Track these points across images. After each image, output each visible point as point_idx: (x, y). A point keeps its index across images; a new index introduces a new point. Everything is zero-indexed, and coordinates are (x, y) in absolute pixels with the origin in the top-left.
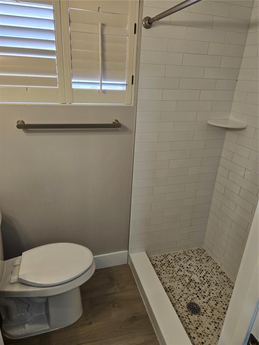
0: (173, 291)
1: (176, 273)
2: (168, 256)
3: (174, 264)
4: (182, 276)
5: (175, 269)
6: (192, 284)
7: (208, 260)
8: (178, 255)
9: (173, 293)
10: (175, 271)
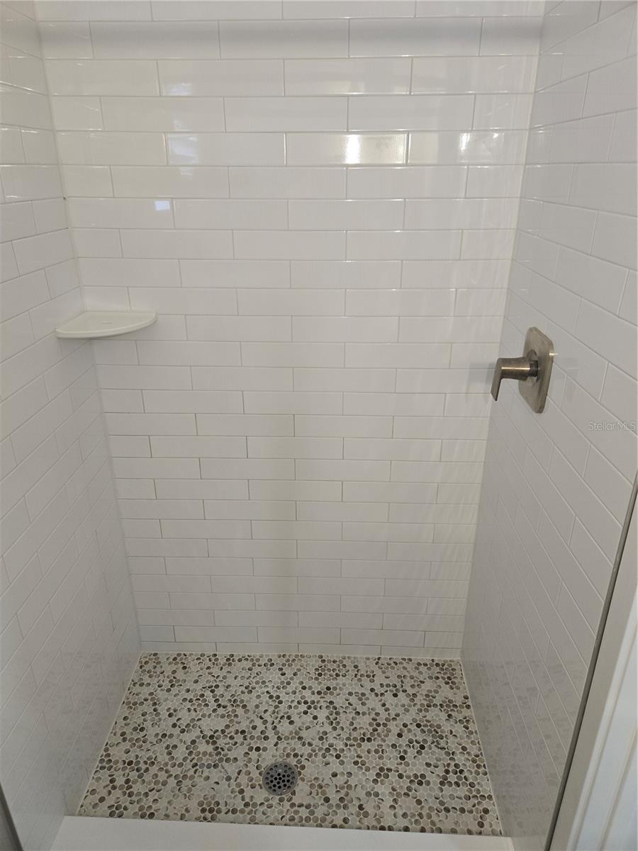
0: (218, 803)
1: (174, 765)
2: (108, 755)
3: (144, 755)
4: (191, 753)
5: (159, 760)
6: (221, 742)
7: (182, 663)
8: (125, 725)
9: (224, 809)
10: (166, 764)
